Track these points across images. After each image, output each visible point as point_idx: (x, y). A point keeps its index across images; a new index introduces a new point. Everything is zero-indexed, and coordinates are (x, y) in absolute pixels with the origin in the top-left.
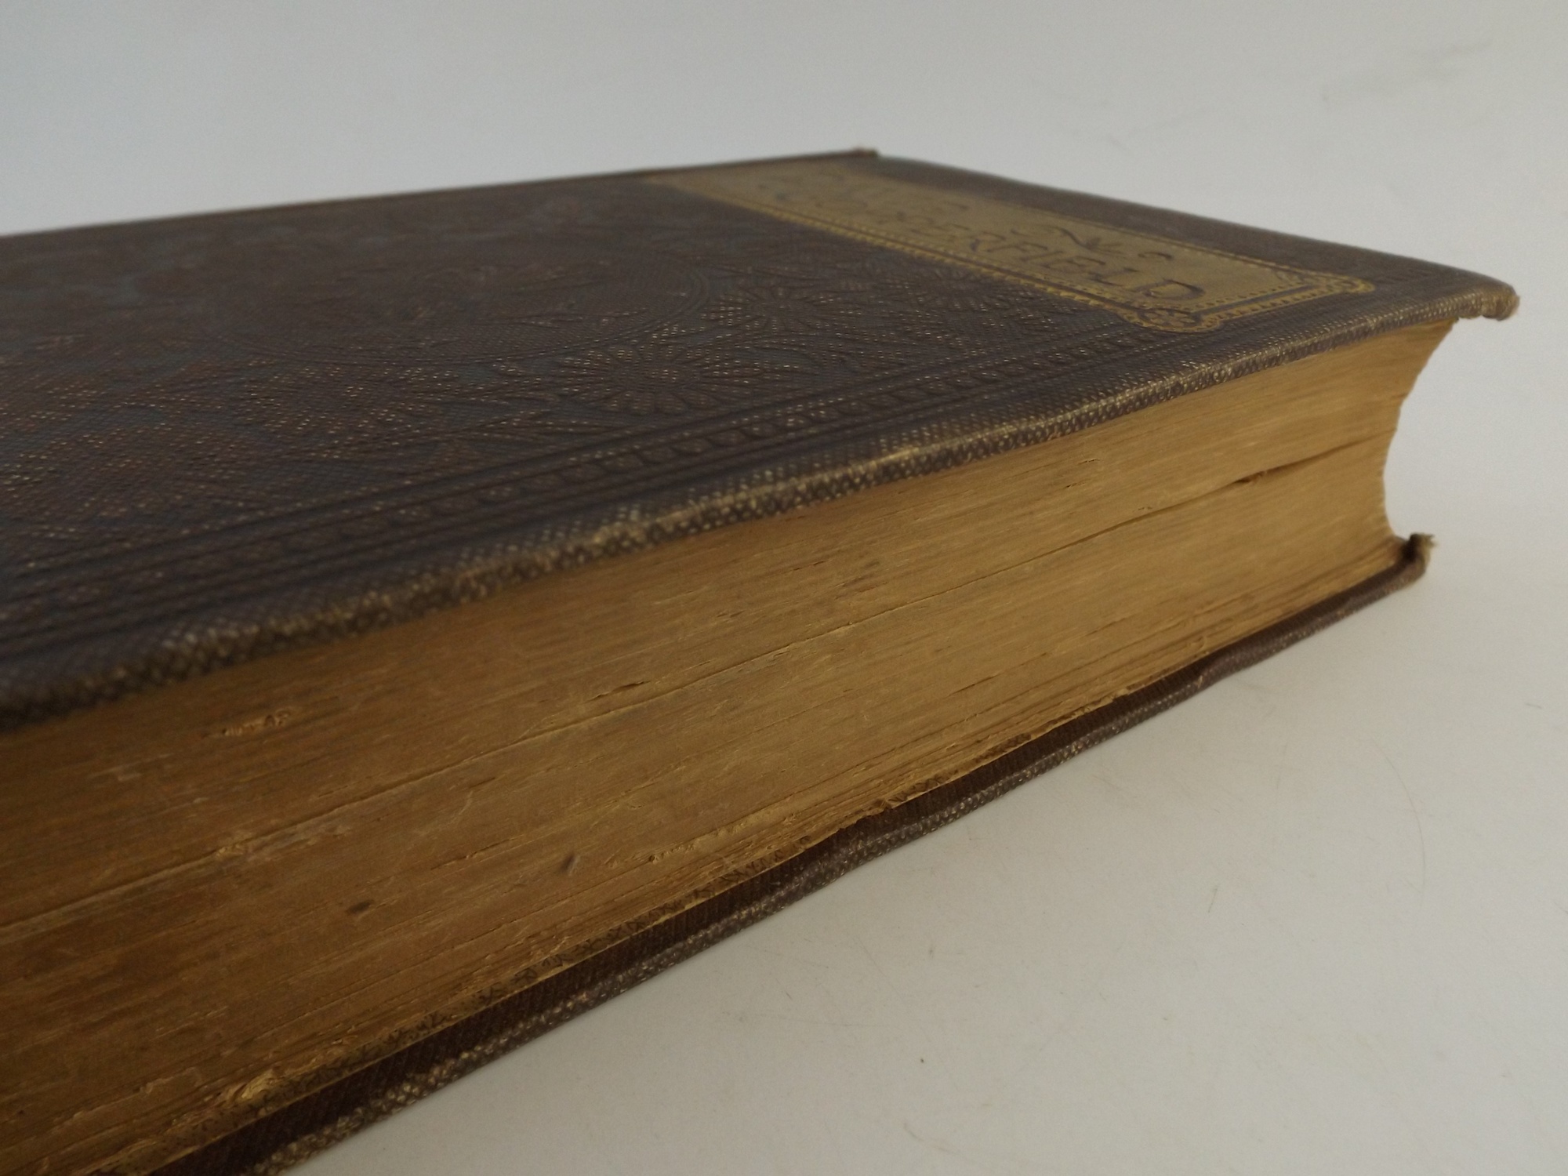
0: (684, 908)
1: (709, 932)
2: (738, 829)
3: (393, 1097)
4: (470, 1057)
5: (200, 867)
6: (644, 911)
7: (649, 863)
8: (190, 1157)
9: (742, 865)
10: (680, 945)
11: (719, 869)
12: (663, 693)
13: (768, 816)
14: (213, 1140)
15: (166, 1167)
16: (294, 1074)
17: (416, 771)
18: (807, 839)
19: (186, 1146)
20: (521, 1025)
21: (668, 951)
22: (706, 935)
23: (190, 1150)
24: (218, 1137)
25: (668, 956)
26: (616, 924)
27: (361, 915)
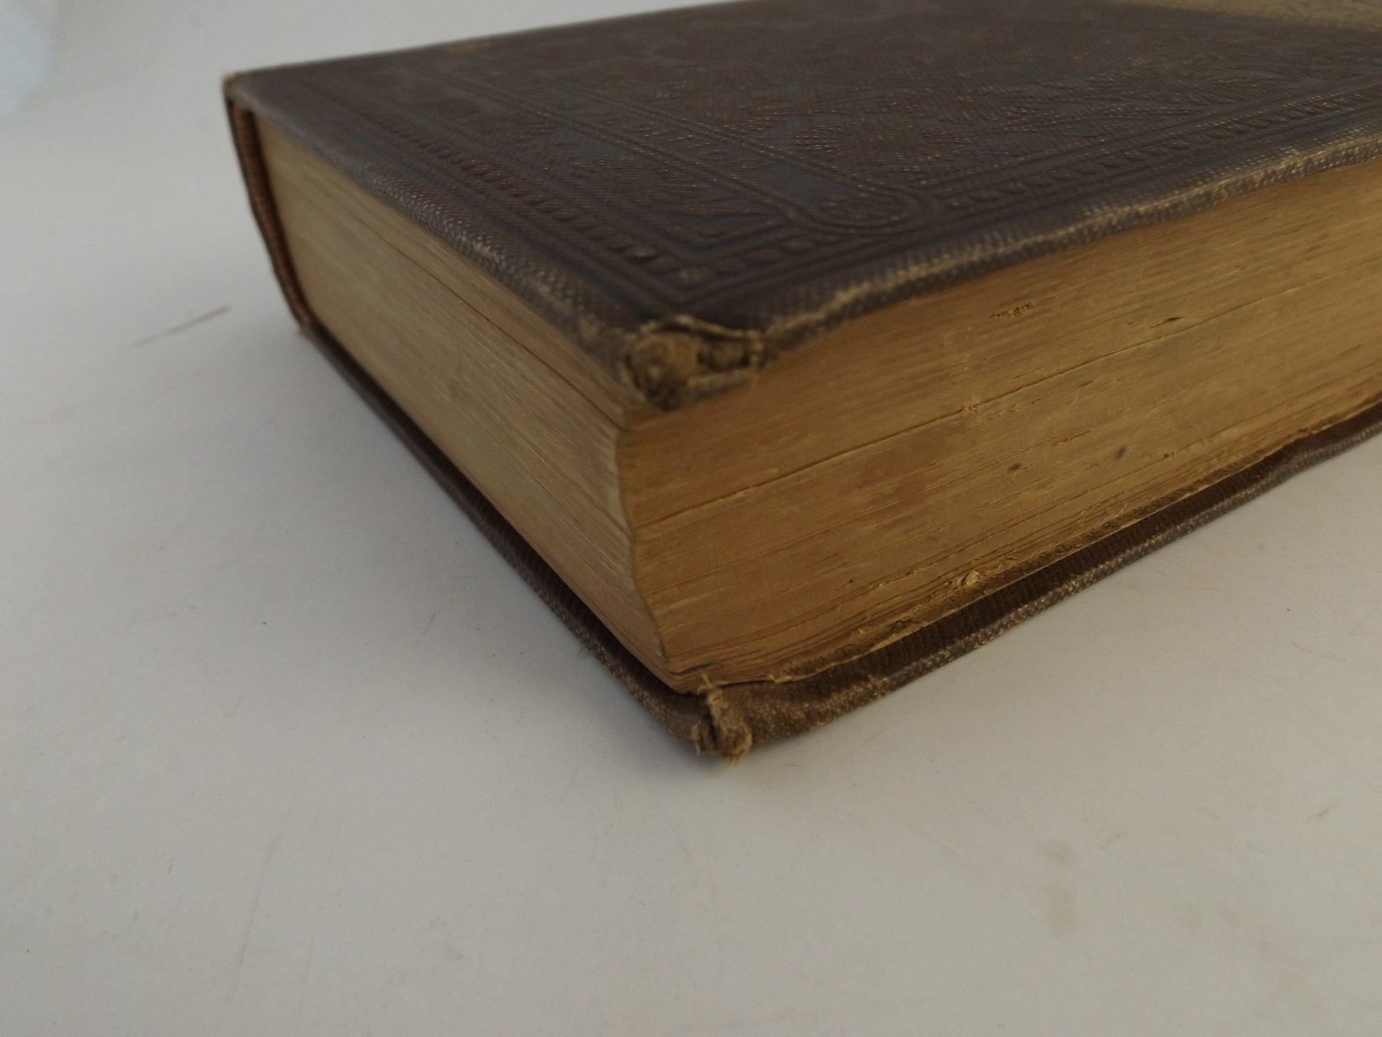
0: (1197, 489)
1: (1225, 503)
2: (1216, 441)
3: (1067, 587)
4: (1104, 568)
5: (954, 420)
6: (1169, 491)
7: (1166, 459)
8: (953, 615)
9: (1224, 465)
10: (1209, 510)
11: (1209, 468)
12: (1191, 327)
13: (1234, 433)
14: (964, 606)
15: (942, 619)
16: (992, 573)
17: (1061, 368)
18: (1261, 451)
19: (948, 609)
20: (1128, 551)
21: (1203, 513)
22: (1223, 506)
23: (953, 611)
24: (967, 605)
25: (1203, 517)
26: (1154, 498)
27: (1016, 473)
